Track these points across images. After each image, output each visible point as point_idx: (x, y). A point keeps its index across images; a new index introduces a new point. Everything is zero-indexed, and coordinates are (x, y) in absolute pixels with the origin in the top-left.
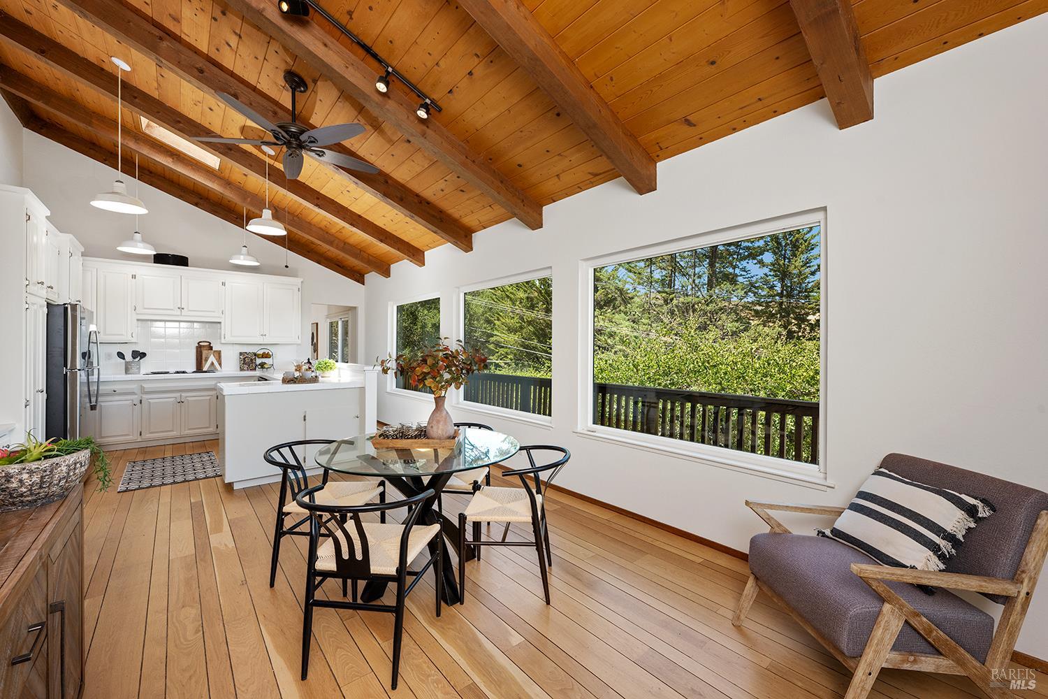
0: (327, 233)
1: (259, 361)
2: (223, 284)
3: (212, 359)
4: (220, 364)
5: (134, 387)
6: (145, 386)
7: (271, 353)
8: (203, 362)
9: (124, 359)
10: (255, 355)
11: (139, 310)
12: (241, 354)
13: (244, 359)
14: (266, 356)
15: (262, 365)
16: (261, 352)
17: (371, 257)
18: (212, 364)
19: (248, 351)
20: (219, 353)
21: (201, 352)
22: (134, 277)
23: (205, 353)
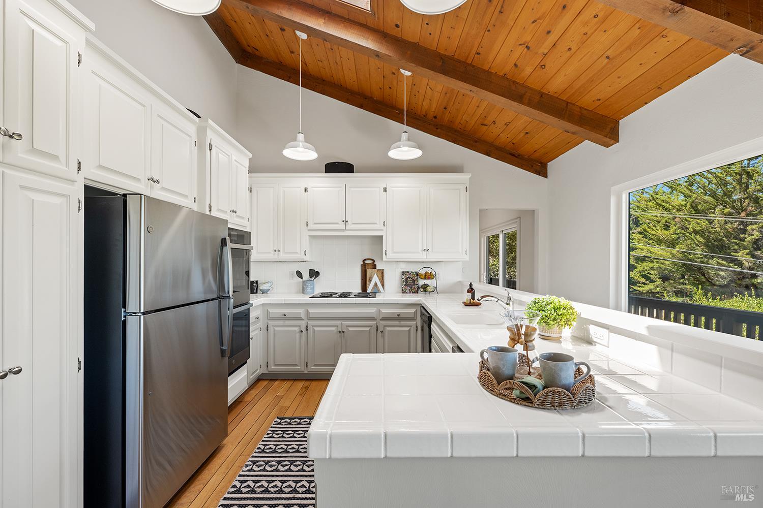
0: (514, 82)
1: (421, 282)
2: (385, 190)
3: (376, 279)
4: (383, 285)
5: (301, 311)
6: (311, 310)
7: (434, 273)
8: (368, 282)
9: (302, 278)
10: (417, 274)
11: (311, 226)
12: (403, 273)
13: (406, 279)
14: (428, 276)
15: (425, 287)
16: (423, 272)
17: (584, 112)
18: (376, 284)
19: (410, 271)
20: (382, 272)
21: (366, 271)
22: (306, 190)
23: (369, 271)
